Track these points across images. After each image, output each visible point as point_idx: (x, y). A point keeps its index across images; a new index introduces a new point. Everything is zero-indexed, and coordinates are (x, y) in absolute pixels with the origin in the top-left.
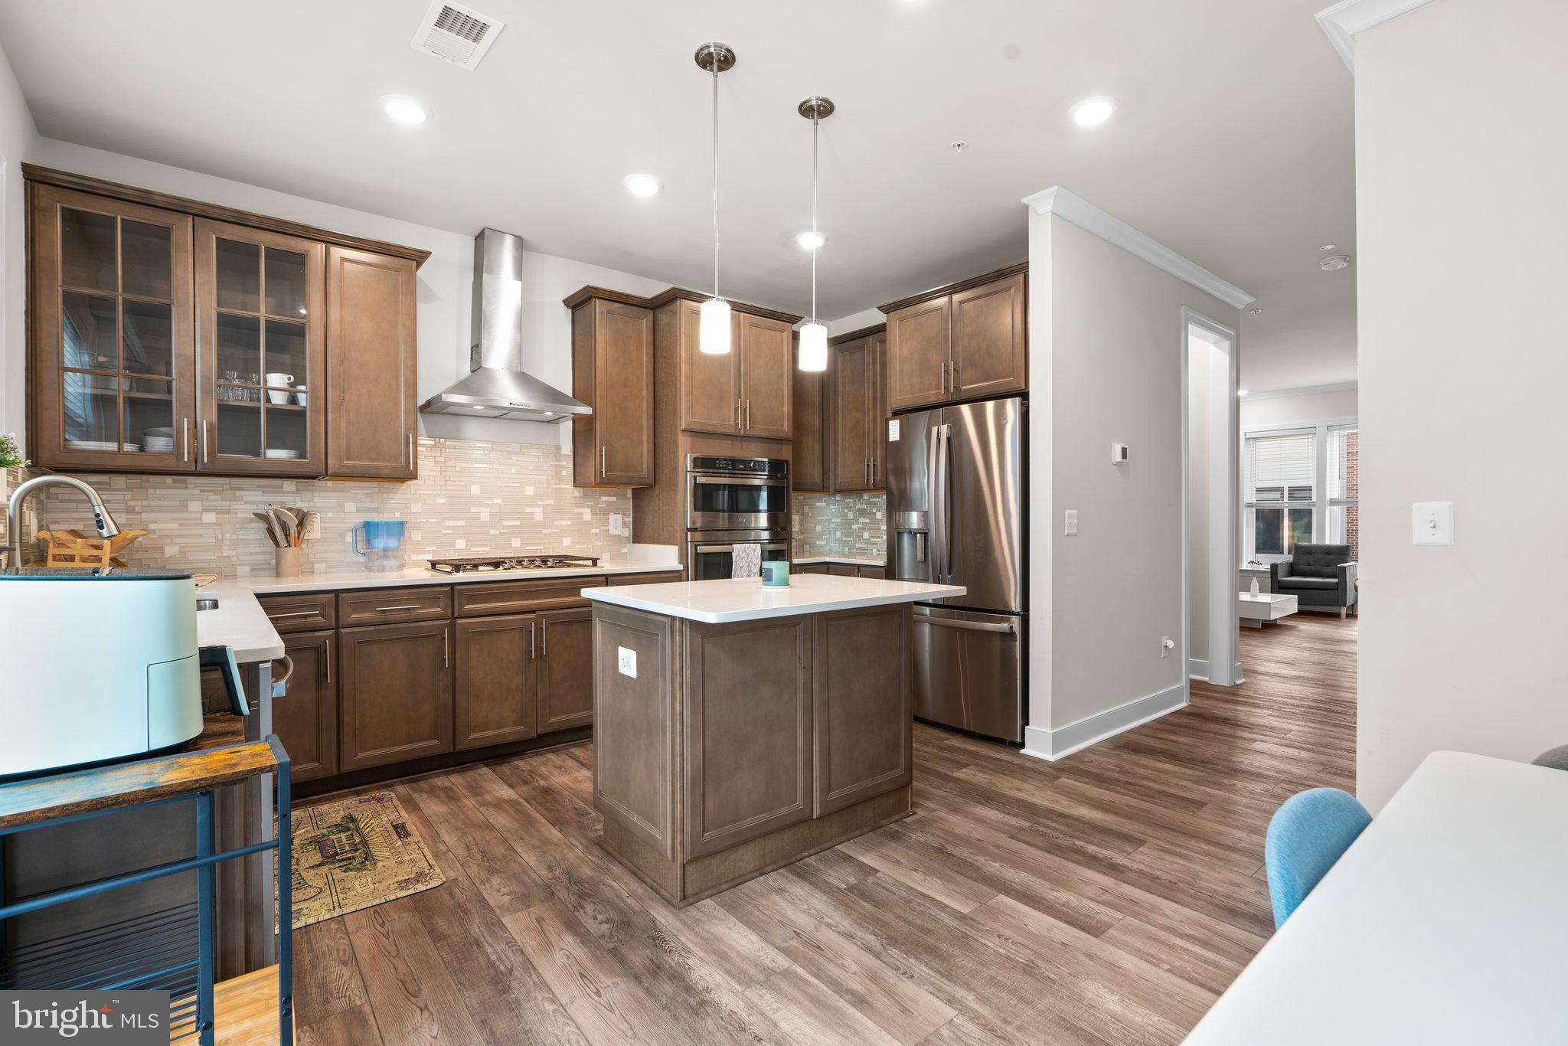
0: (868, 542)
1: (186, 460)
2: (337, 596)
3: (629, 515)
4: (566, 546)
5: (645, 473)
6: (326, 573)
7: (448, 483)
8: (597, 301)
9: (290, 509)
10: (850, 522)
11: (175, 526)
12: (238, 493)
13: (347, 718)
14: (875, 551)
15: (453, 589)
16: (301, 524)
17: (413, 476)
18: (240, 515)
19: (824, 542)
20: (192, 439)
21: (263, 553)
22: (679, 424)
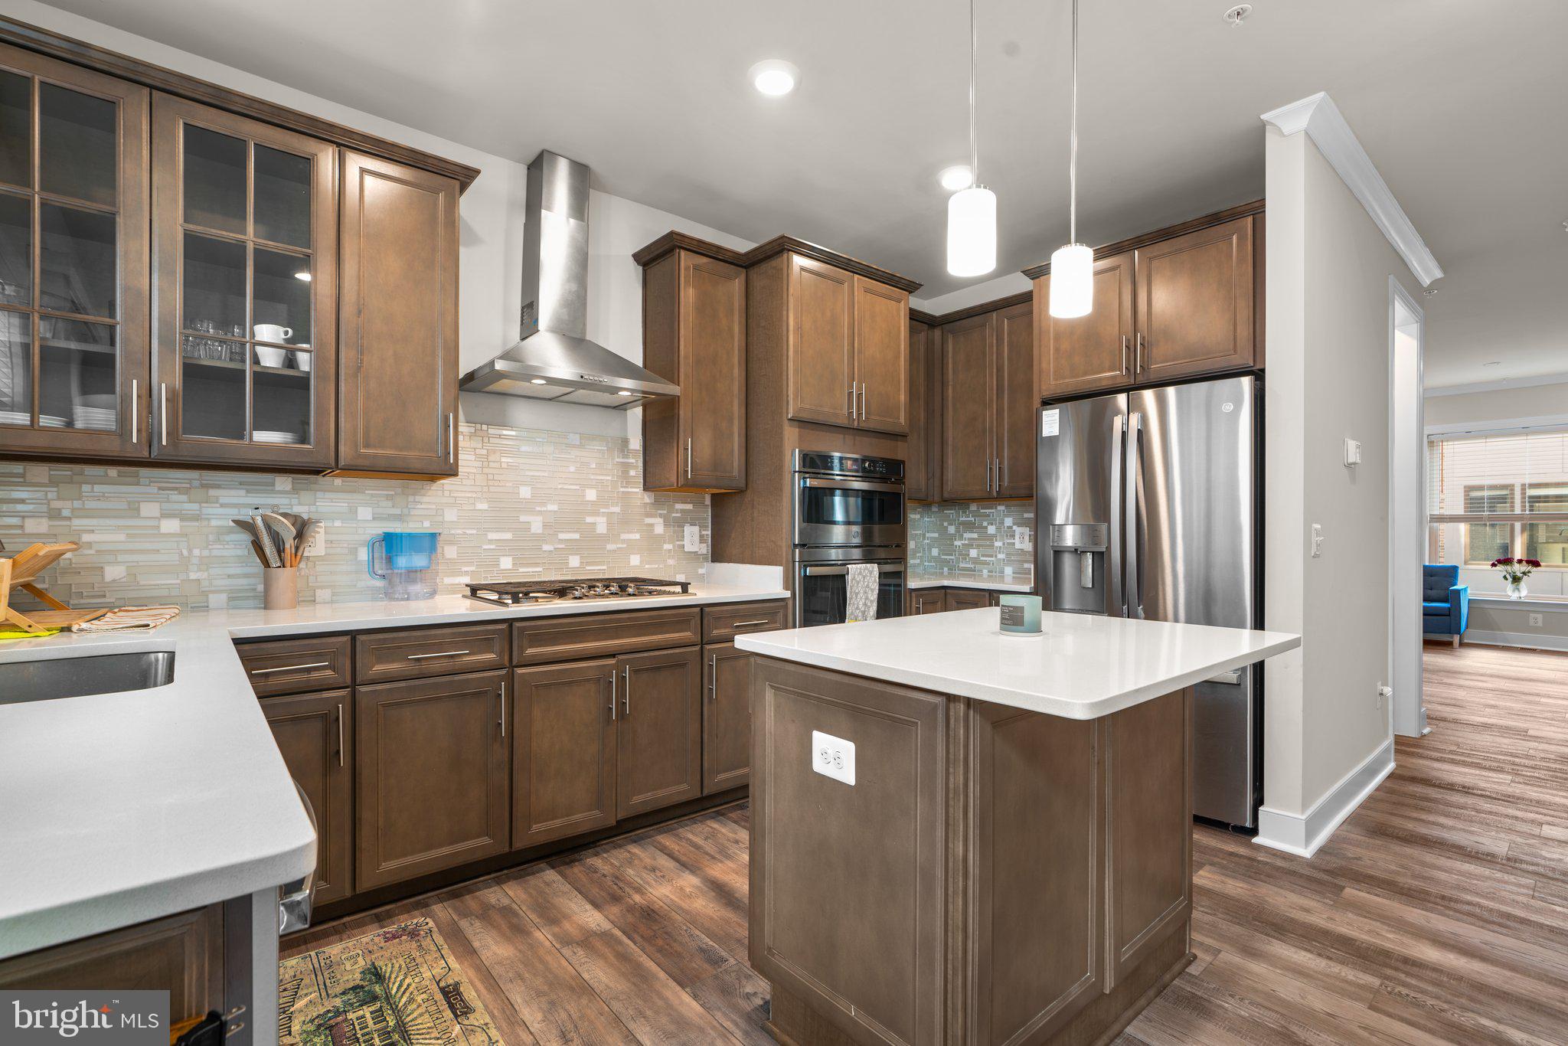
0: (976, 561)
1: (135, 440)
2: (354, 640)
3: (707, 527)
4: (636, 565)
5: (735, 473)
6: (332, 602)
7: (491, 483)
8: (683, 253)
9: (285, 515)
10: (952, 537)
11: (122, 537)
12: (212, 492)
13: (366, 815)
14: (985, 572)
15: (511, 626)
16: (300, 536)
17: (452, 472)
18: (214, 523)
19: (918, 561)
20: (144, 414)
21: (246, 576)
22: (784, 411)
